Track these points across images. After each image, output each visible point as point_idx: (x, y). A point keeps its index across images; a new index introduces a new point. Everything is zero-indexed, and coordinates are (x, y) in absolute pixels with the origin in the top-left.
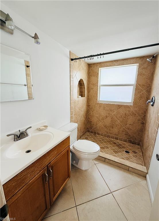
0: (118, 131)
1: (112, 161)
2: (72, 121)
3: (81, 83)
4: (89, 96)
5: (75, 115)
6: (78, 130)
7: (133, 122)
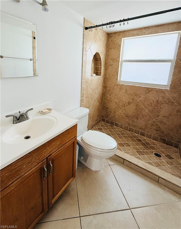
0: (146, 124)
1: (134, 164)
2: (82, 106)
3: (96, 58)
4: (106, 75)
5: (86, 97)
6: (89, 118)
7: (169, 114)
